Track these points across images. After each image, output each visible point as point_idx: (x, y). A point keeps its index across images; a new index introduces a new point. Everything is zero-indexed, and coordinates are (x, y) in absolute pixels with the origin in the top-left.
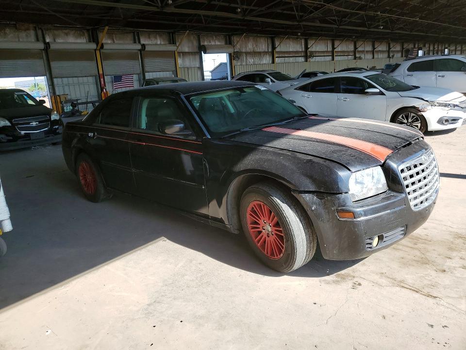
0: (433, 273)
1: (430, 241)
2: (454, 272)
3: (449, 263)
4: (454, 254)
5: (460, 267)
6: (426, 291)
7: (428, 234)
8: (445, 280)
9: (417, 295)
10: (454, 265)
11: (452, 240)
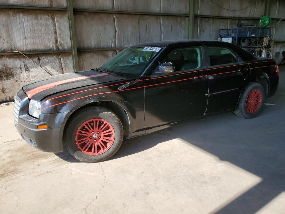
0: (12, 148)
1: (27, 160)
2: (3, 153)
3: (9, 154)
4: (9, 160)
5: (2, 156)
6: (10, 142)
7: (33, 163)
8: (6, 148)
9: (12, 140)
10: (5, 155)
11: (16, 167)
